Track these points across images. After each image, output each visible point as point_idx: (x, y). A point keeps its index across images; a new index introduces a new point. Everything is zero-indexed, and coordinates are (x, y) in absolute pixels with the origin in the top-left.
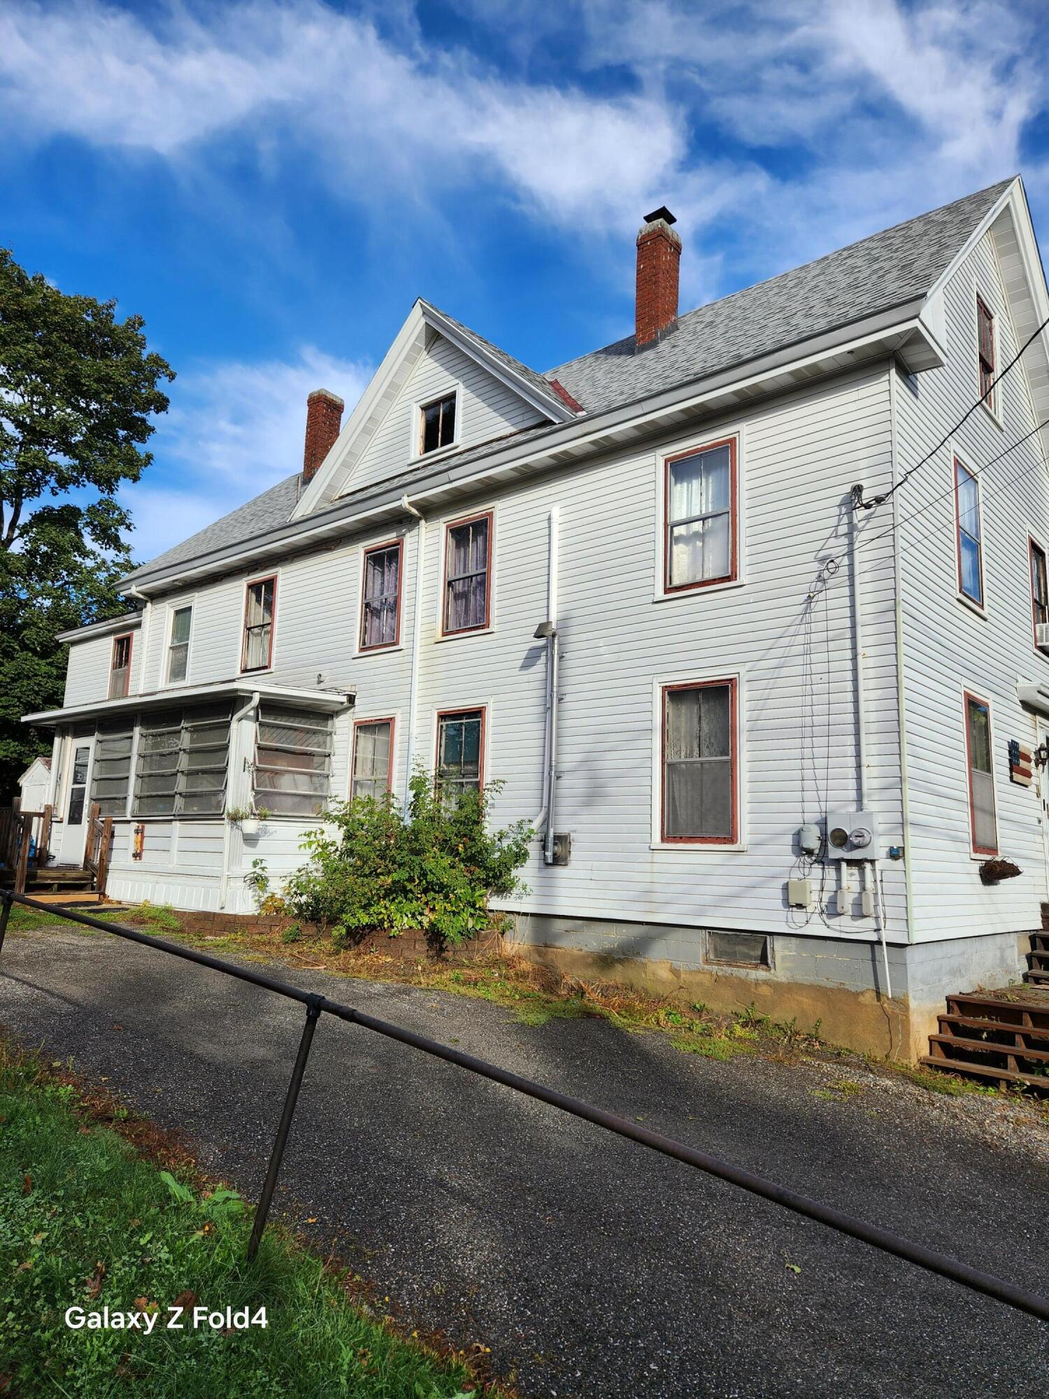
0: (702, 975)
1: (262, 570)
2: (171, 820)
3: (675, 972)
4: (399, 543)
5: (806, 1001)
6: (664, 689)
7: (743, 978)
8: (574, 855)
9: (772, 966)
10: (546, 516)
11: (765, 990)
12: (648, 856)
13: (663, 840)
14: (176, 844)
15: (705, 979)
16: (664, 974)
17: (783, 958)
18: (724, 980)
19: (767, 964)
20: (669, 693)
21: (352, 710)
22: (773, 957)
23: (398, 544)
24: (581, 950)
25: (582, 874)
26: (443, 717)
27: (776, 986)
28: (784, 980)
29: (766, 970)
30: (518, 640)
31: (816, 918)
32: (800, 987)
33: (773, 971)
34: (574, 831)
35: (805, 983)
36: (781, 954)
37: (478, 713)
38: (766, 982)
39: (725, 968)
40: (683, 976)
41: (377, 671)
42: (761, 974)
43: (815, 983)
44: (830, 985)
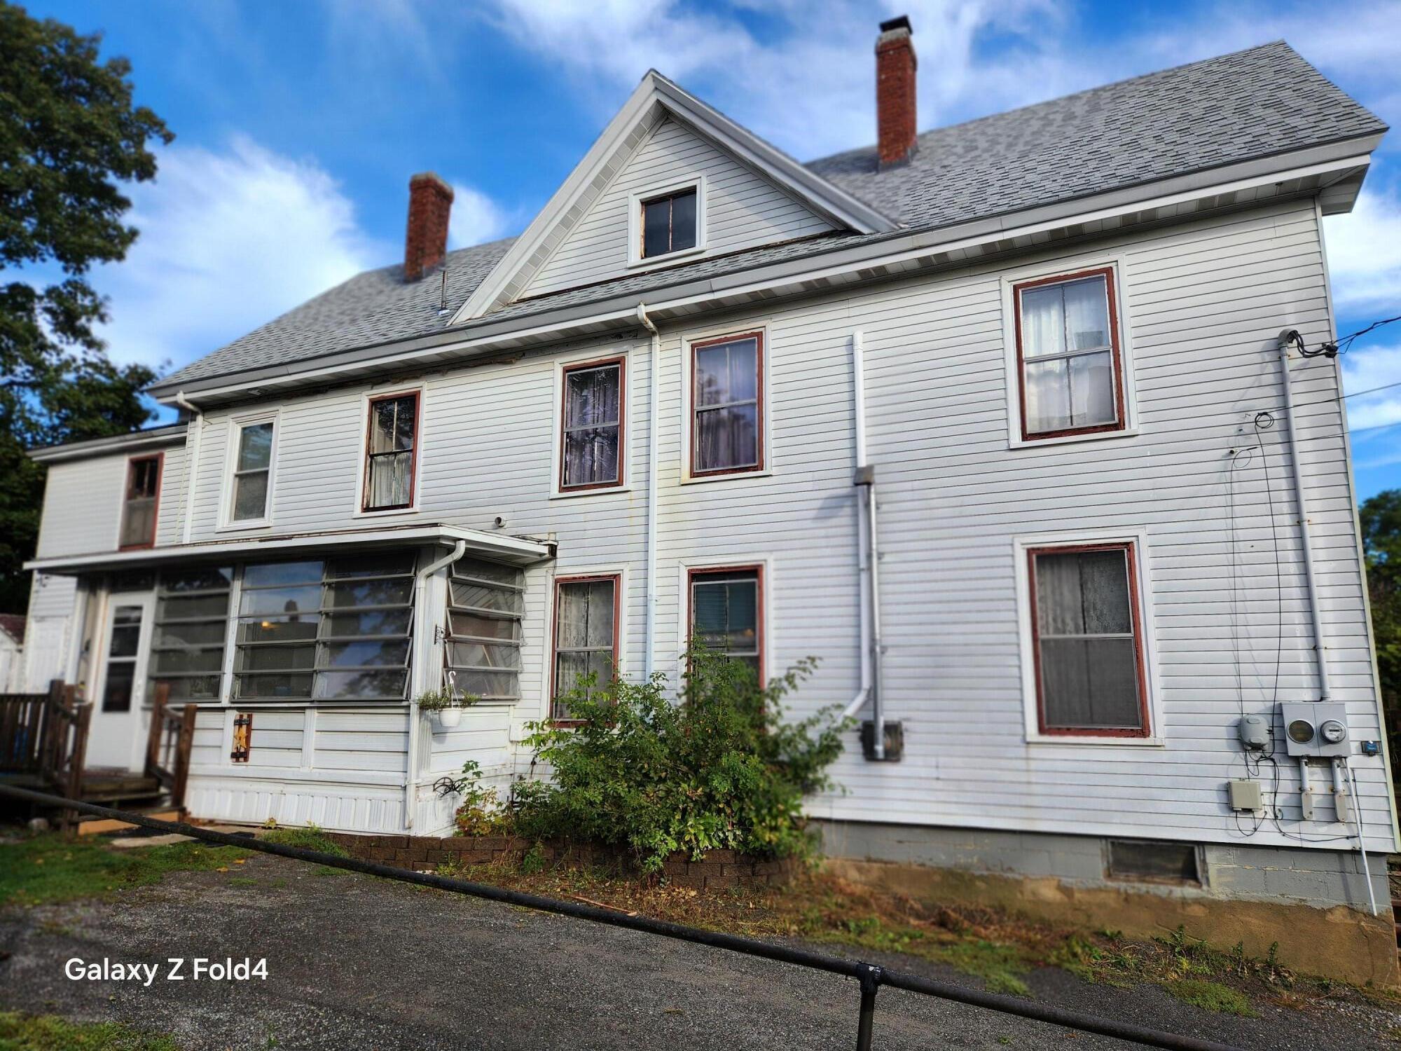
0: (1103, 895)
1: (395, 383)
2: (304, 708)
3: (1066, 890)
4: (620, 361)
5: (1255, 922)
6: (1030, 552)
7: (1164, 896)
8: (907, 749)
9: (1203, 881)
10: (844, 341)
11: (1197, 911)
12: (1022, 752)
13: (1042, 730)
14: (312, 740)
15: (1111, 900)
16: (1049, 893)
17: (1220, 872)
18: (1136, 899)
19: (1195, 878)
20: (1038, 557)
21: (551, 564)
22: (1205, 871)
23: (618, 363)
24: (923, 865)
25: (923, 772)
26: (695, 576)
27: (1212, 906)
28: (1223, 897)
29: (1195, 887)
30: (809, 486)
31: (1268, 825)
32: (1247, 905)
33: (1205, 887)
34: (908, 720)
35: (1253, 900)
36: (1217, 867)
37: (754, 572)
38: (1198, 901)
39: (1137, 885)
40: (1077, 895)
41: (589, 517)
42: (1189, 891)
43: (1265, 900)
44: (1286, 902)
